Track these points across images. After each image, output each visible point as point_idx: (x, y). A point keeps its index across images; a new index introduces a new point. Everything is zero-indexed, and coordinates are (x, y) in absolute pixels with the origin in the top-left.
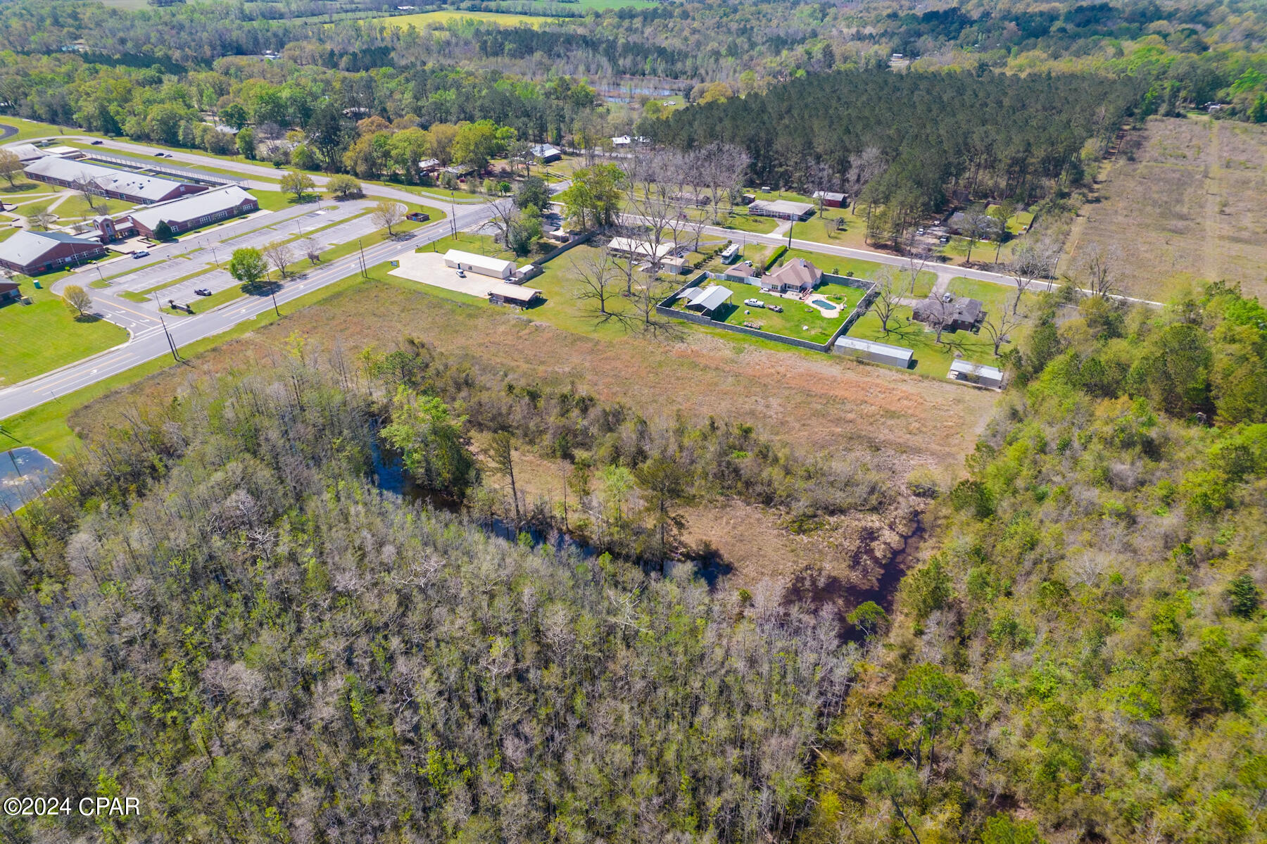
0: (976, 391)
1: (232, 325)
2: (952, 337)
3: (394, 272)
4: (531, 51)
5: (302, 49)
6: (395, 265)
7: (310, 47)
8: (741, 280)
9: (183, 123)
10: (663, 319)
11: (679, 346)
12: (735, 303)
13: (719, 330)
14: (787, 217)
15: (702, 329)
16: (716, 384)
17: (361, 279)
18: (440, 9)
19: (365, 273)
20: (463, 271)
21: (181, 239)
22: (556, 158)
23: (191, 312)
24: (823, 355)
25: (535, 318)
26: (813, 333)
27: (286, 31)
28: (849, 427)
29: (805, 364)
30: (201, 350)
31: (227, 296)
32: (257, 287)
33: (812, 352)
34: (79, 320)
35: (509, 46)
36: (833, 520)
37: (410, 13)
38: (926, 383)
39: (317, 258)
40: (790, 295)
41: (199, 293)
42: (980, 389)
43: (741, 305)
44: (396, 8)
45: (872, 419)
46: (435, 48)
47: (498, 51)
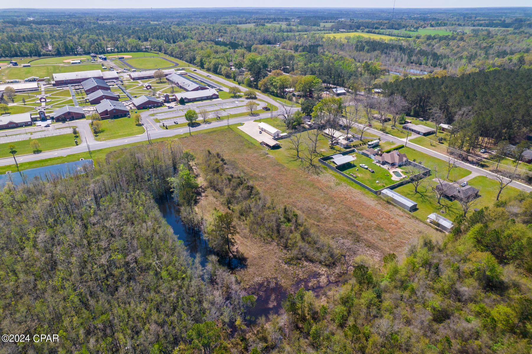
0: (435, 231)
1: (174, 135)
2: (449, 203)
3: (240, 128)
4: (375, 50)
5: (288, 43)
6: (242, 124)
7: (291, 43)
8: (367, 156)
9: (220, 66)
10: (319, 164)
11: (316, 176)
12: (355, 164)
13: (338, 174)
14: (418, 133)
15: (331, 172)
16: (314, 195)
17: (227, 127)
18: (356, 31)
19: (228, 126)
20: (262, 131)
21: (186, 104)
22: (344, 94)
23: (167, 128)
24: (374, 195)
25: (270, 153)
26: (379, 185)
27: (288, 36)
28: (354, 229)
29: (362, 197)
30: (158, 141)
31: (182, 125)
32: (193, 124)
33: (370, 193)
34: (137, 125)
35: (366, 48)
36: (305, 263)
37: (342, 32)
38: (413, 220)
39: (219, 117)
40: (386, 167)
41: (175, 122)
42: (437, 230)
43: (358, 166)
44: (338, 30)
45: (367, 228)
46: (338, 46)
47: (362, 49)
